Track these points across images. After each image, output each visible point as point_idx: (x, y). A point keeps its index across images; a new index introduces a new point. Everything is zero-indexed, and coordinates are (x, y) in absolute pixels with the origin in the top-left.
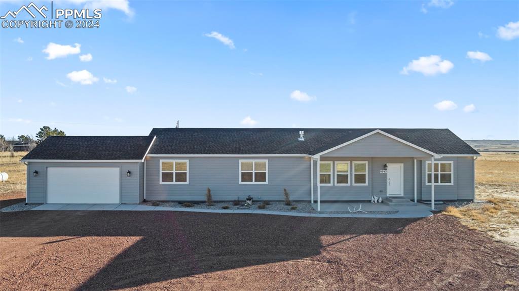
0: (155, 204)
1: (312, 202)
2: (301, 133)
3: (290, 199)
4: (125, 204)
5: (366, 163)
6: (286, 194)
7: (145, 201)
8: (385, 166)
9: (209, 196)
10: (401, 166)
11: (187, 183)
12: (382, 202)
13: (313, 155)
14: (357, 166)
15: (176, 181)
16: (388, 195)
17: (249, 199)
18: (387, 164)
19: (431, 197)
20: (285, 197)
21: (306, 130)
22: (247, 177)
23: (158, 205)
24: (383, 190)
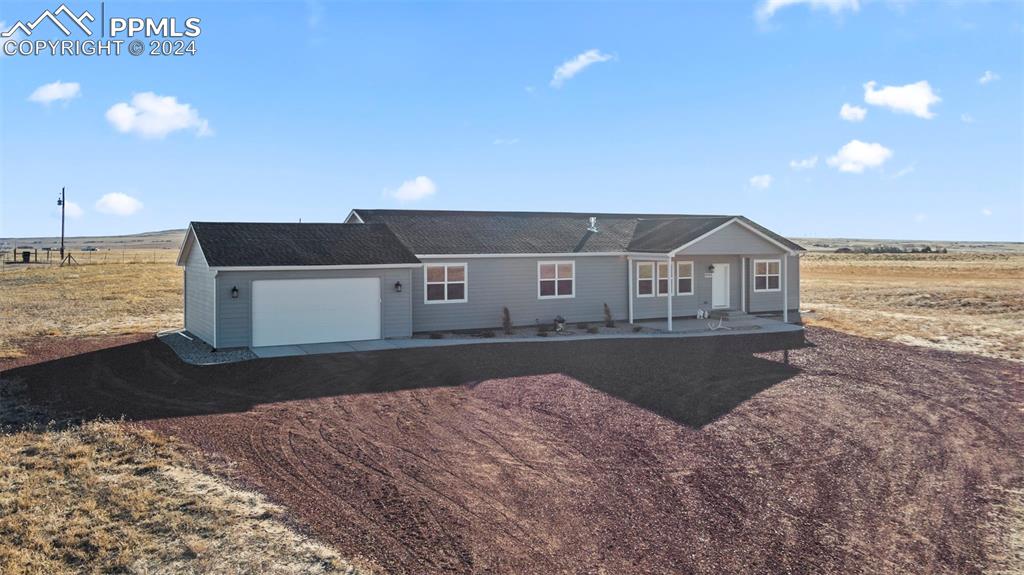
0: (435, 335)
1: (631, 322)
2: (593, 220)
3: (613, 319)
4: (390, 339)
5: (692, 263)
6: (607, 311)
7: (416, 335)
8: (711, 268)
9: (507, 319)
10: (726, 268)
11: (465, 300)
12: (709, 317)
13: (668, 252)
14: (681, 267)
15: (449, 298)
16: (713, 308)
17: (562, 321)
18: (714, 265)
19: (783, 307)
20: (605, 315)
21: (599, 216)
22: (547, 288)
23: (439, 338)
24: (708, 302)
